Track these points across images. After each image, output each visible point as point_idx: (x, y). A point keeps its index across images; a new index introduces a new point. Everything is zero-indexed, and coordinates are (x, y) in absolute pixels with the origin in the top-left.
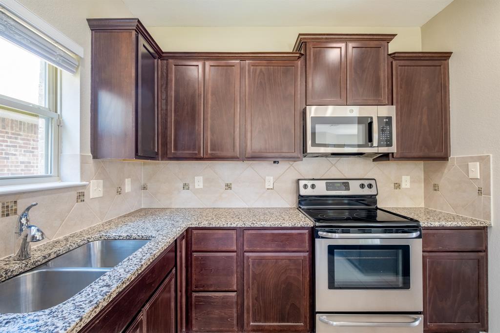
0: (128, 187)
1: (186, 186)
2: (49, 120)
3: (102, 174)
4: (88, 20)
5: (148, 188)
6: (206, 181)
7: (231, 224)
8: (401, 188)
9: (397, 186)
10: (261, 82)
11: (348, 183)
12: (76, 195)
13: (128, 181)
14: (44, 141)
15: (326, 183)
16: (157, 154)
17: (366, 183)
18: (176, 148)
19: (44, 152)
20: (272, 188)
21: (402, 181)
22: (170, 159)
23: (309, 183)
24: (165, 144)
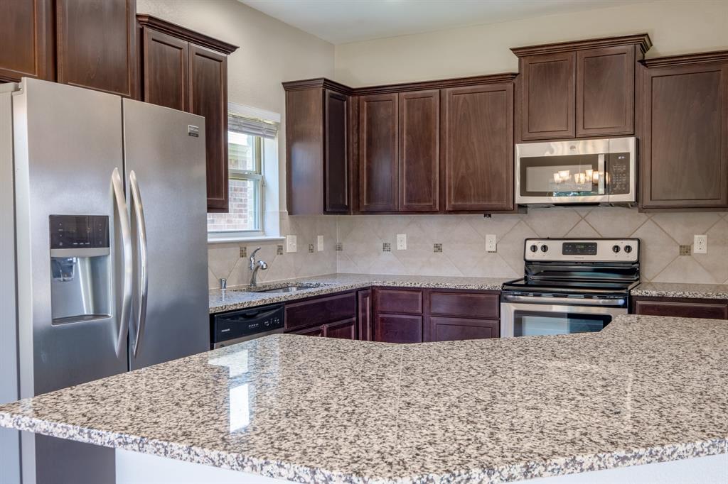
0: (320, 246)
1: (386, 247)
2: (256, 181)
3: (296, 230)
4: (283, 84)
5: (343, 249)
6: (410, 239)
7: (415, 284)
8: (692, 254)
9: (686, 250)
10: (464, 113)
11: (596, 244)
12: (277, 248)
13: (320, 239)
14: (253, 199)
15: (564, 244)
16: (348, 207)
17: (622, 244)
18: (369, 200)
19: (253, 210)
20: (495, 250)
21: (693, 243)
22: (363, 213)
23: (539, 244)
24: (358, 195)
